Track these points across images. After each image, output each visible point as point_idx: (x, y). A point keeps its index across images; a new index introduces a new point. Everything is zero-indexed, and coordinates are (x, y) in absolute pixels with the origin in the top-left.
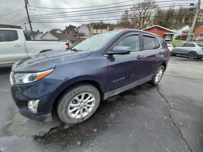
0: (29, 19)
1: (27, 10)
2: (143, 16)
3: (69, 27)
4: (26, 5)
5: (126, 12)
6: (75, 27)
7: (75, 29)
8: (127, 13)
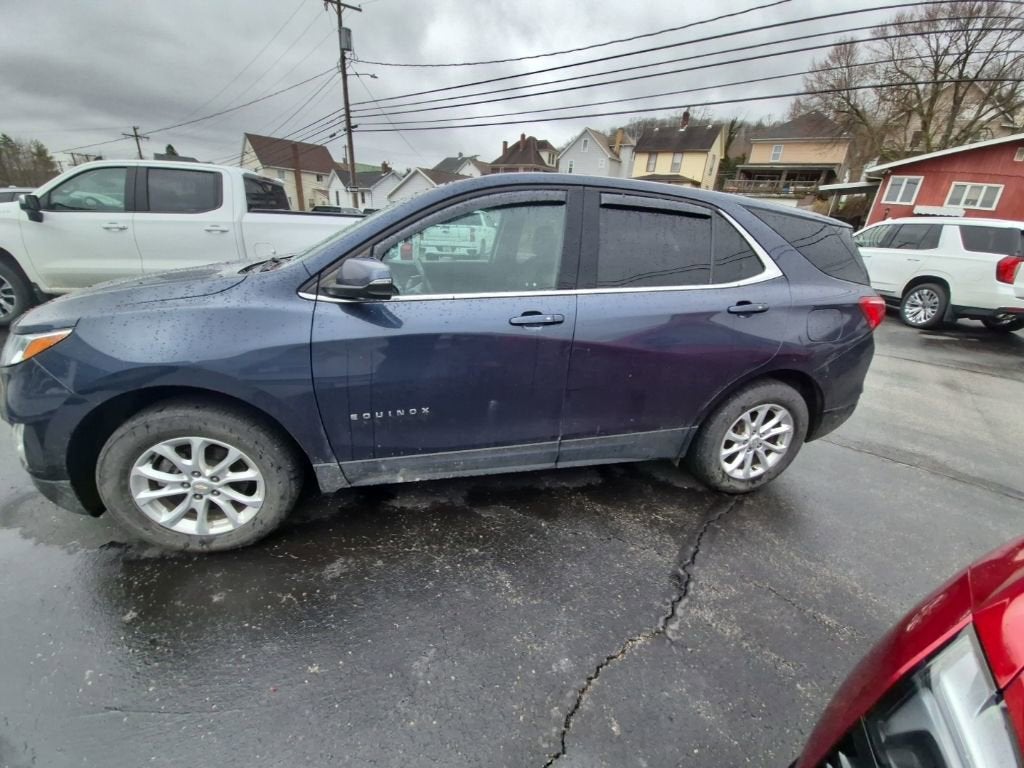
0: (348, 118)
1: (345, 77)
2: (954, 73)
3: (517, 146)
4: (343, 59)
5: (846, 49)
6: (544, 145)
7: (545, 156)
8: (850, 54)
